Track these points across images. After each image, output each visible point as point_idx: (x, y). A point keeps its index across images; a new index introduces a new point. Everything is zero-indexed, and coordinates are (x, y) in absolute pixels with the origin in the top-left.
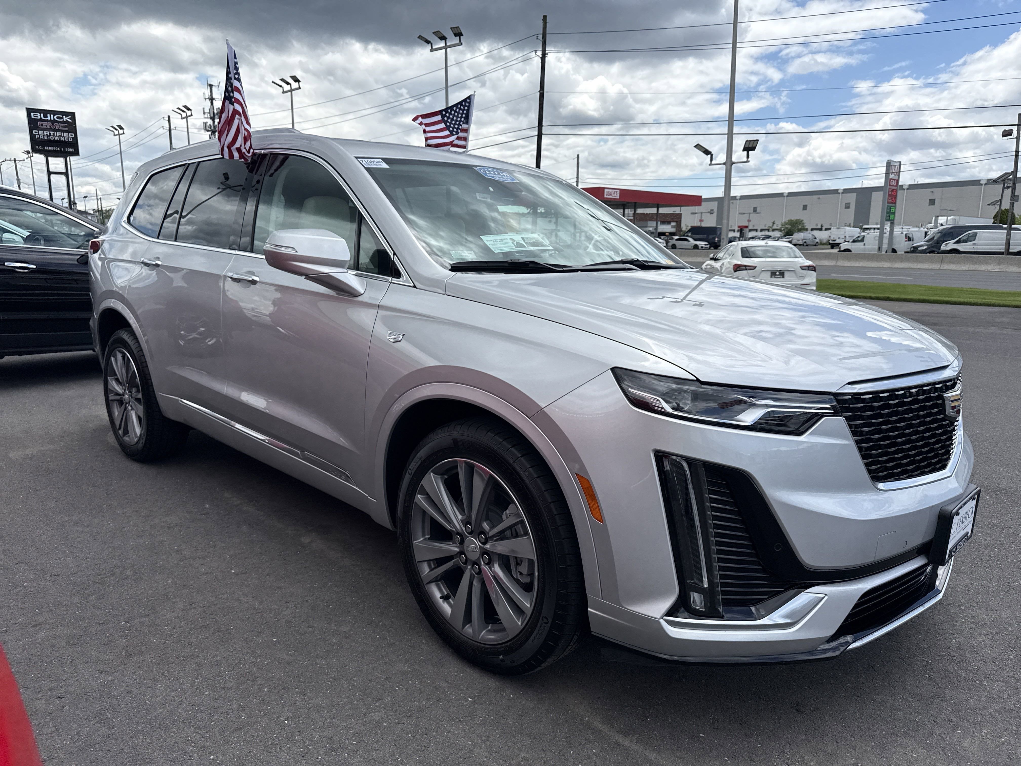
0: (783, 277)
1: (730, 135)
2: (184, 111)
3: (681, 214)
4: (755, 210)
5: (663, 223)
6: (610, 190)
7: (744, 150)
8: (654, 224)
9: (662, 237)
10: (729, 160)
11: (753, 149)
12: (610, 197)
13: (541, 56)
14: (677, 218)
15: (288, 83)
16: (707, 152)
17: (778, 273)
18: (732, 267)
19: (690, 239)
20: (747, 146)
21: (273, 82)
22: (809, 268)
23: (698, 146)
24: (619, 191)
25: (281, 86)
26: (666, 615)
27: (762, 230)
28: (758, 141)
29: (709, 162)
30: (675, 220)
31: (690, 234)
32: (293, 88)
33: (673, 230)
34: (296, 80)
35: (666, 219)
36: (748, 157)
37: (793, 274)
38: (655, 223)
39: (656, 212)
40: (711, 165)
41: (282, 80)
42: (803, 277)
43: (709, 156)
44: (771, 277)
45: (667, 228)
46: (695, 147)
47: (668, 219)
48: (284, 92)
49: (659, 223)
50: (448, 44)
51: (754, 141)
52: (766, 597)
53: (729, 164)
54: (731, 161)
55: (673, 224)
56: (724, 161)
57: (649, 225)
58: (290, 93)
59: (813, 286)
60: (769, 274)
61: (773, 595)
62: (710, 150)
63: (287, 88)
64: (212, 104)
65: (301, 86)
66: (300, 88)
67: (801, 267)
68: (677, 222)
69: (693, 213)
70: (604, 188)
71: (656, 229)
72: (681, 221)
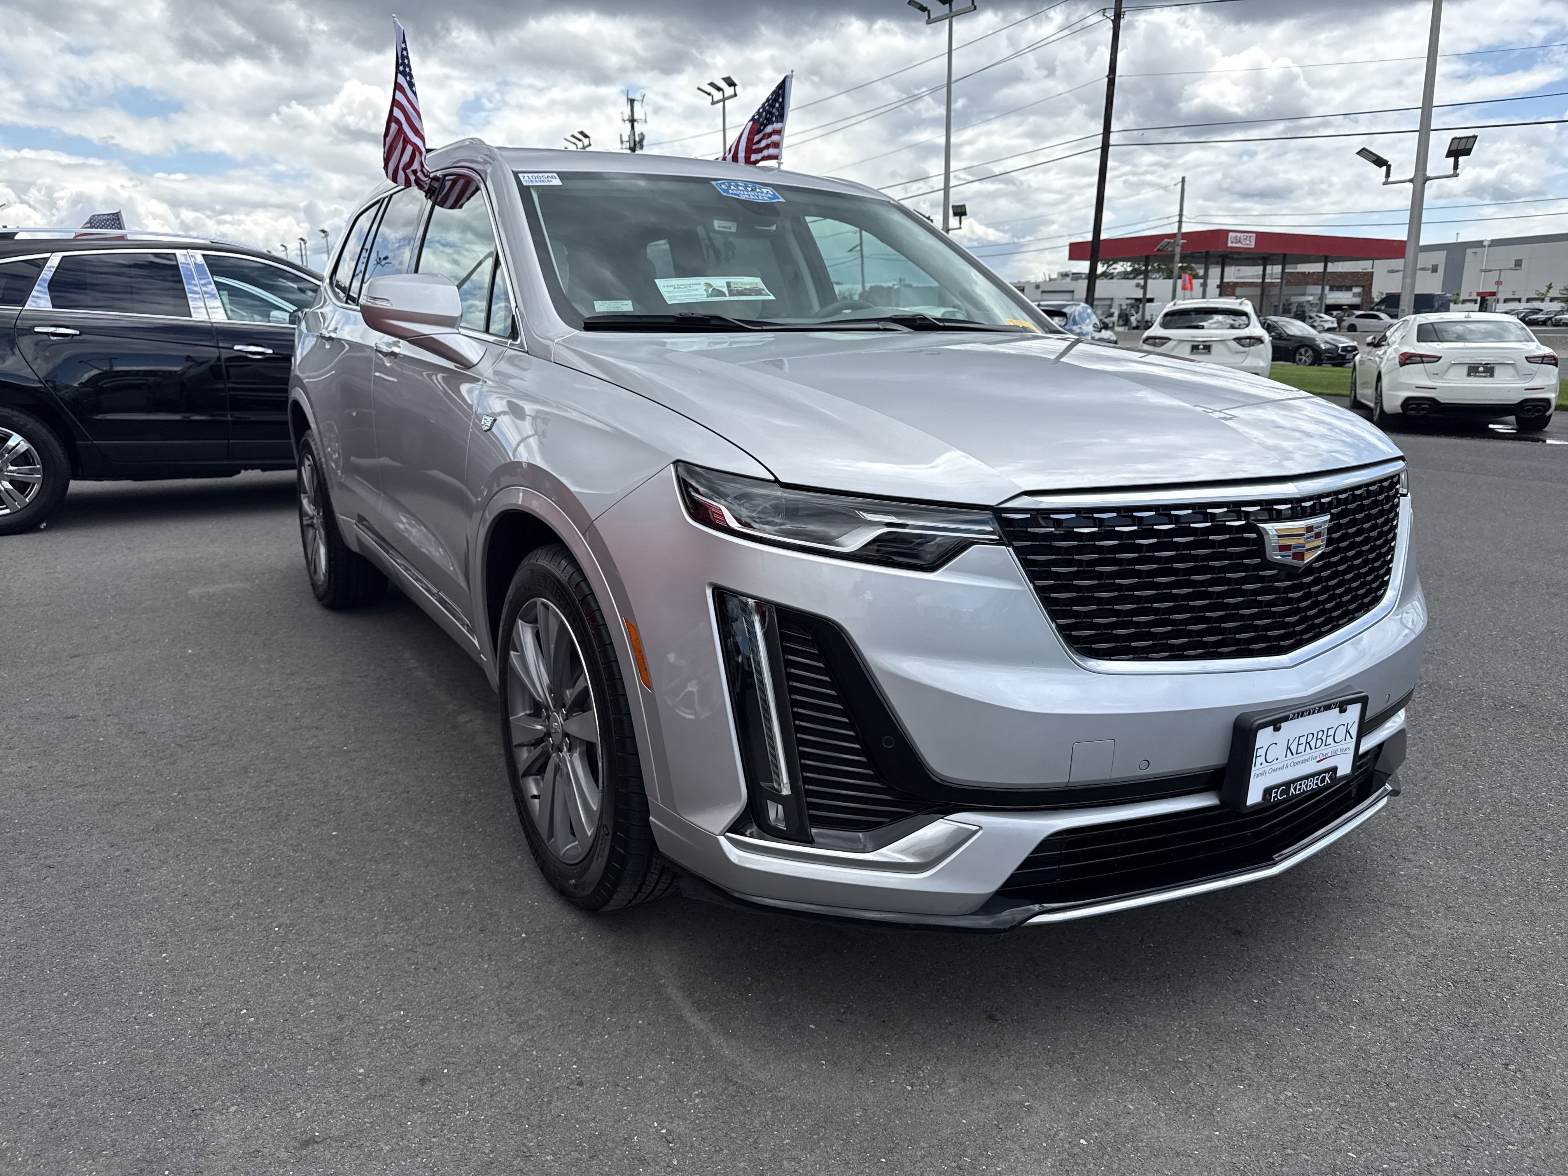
0: (1492, 375)
1: (1425, 131)
2: (580, 140)
3: (1372, 273)
4: (1518, 263)
5: (1339, 288)
6: (1239, 235)
7: (1448, 156)
8: (1317, 289)
9: (1335, 313)
10: (1420, 174)
11: (1467, 152)
12: (1239, 245)
13: (1112, 18)
14: (1365, 280)
15: (719, 89)
16: (1380, 162)
17: (1481, 369)
18: (1397, 356)
19: (1383, 315)
20: (1454, 148)
21: (699, 89)
22: (1544, 360)
23: (1364, 153)
24: (1254, 235)
25: (709, 94)
26: (728, 831)
27: (1529, 300)
28: (1475, 137)
29: (1384, 180)
30: (1361, 283)
31: (1383, 307)
32: (726, 96)
33: (1357, 301)
34: (731, 83)
35: (1342, 283)
36: (1456, 166)
37: (1511, 370)
38: (1320, 287)
39: (1322, 270)
40: (1384, 184)
41: (712, 84)
42: (1531, 376)
43: (1384, 168)
44: (1469, 375)
45: (1344, 298)
46: (1358, 153)
47: (1348, 282)
48: (713, 103)
49: (1327, 288)
50: (954, 10)
51: (1468, 138)
52: (887, 820)
53: (1420, 179)
54: (1425, 175)
55: (1356, 290)
56: (1412, 177)
57: (1308, 292)
58: (721, 103)
59: (1550, 391)
60: (1465, 370)
61: (896, 817)
62: (1385, 158)
63: (718, 95)
64: (633, 127)
65: (737, 92)
66: (735, 95)
67: (1527, 358)
68: (1363, 287)
69: (1392, 272)
70: (1228, 231)
71: (1322, 297)
72: (1371, 284)
